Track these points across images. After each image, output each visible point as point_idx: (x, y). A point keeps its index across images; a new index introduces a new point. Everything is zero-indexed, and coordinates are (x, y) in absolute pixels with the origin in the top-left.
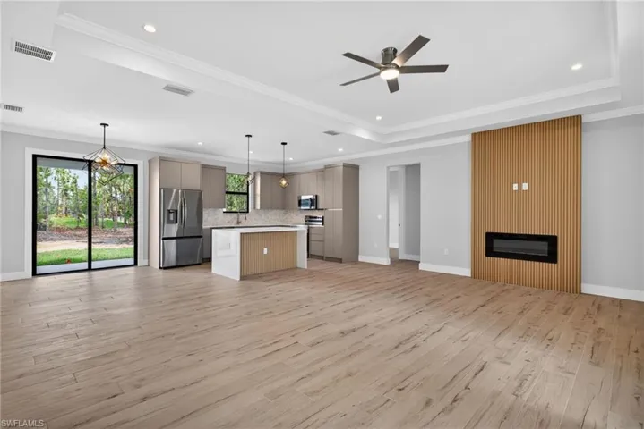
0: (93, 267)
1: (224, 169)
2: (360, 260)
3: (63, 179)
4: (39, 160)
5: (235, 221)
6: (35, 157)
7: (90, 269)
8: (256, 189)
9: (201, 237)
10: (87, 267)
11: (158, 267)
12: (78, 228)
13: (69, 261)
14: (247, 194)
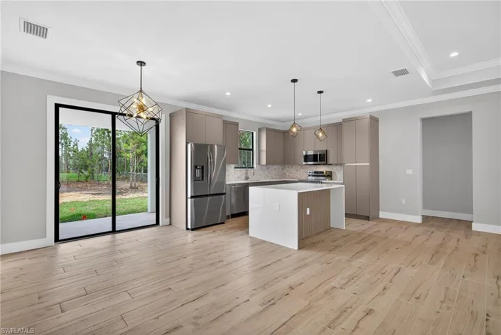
0: (117, 229)
1: (237, 124)
2: (380, 216)
3: (66, 143)
4: (61, 109)
5: (244, 176)
6: (57, 106)
7: (114, 231)
8: (261, 145)
9: (224, 194)
10: (111, 230)
11: (185, 229)
12: (79, 181)
13: (84, 217)
14: (252, 150)
